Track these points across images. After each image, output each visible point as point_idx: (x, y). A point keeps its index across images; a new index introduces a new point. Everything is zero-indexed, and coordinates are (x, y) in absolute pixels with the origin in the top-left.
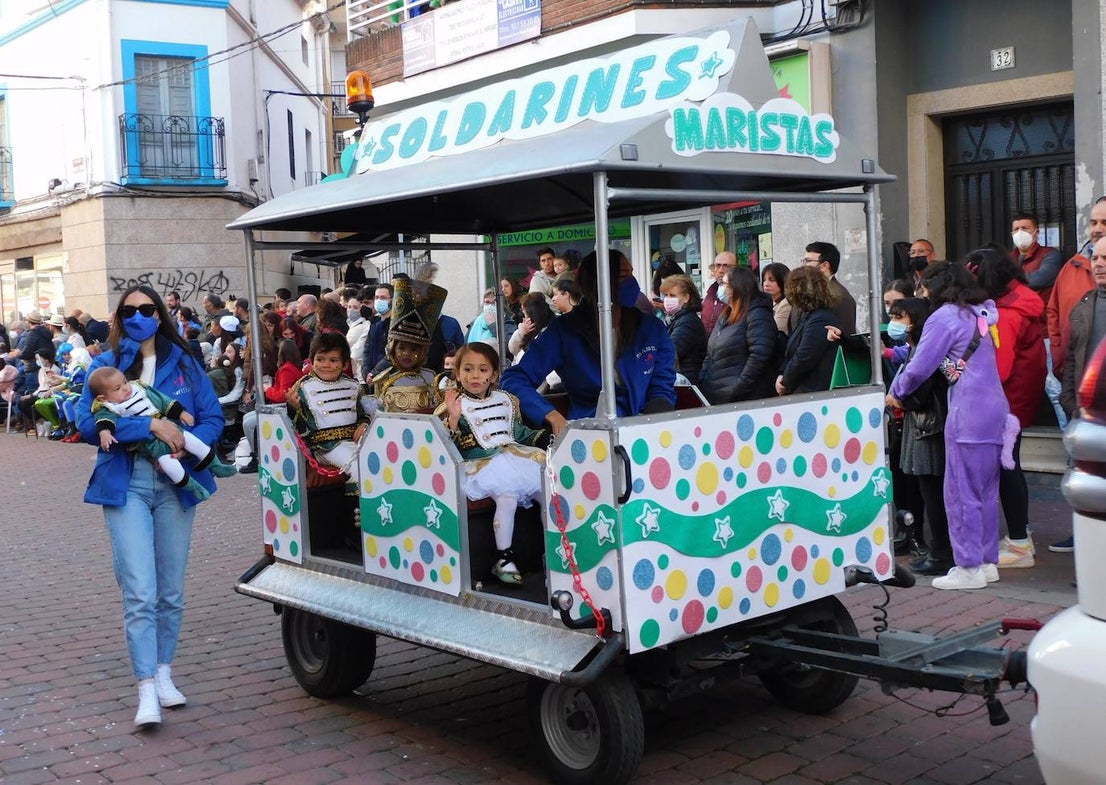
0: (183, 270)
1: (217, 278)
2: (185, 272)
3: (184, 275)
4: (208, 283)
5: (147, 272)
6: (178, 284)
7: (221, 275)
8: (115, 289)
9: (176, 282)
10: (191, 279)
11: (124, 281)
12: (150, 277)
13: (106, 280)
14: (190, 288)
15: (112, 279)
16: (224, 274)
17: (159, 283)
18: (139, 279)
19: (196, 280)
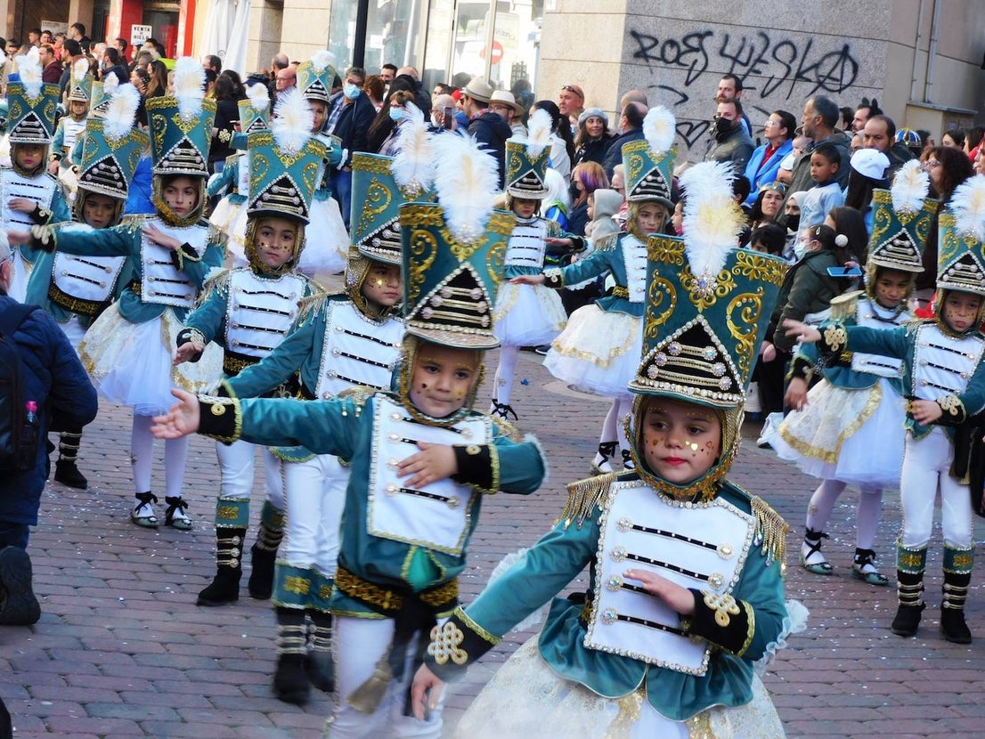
0: (771, 34)
1: (835, 59)
2: (775, 38)
3: (773, 44)
4: (816, 66)
5: (702, 28)
6: (759, 60)
7: (844, 53)
8: (637, 55)
9: (755, 56)
10: (785, 53)
11: (656, 42)
12: (707, 42)
13: (621, 33)
14: (780, 72)
15: (635, 34)
16: (851, 53)
17: (722, 53)
18: (685, 41)
19: (794, 57)
